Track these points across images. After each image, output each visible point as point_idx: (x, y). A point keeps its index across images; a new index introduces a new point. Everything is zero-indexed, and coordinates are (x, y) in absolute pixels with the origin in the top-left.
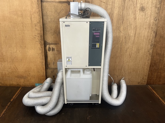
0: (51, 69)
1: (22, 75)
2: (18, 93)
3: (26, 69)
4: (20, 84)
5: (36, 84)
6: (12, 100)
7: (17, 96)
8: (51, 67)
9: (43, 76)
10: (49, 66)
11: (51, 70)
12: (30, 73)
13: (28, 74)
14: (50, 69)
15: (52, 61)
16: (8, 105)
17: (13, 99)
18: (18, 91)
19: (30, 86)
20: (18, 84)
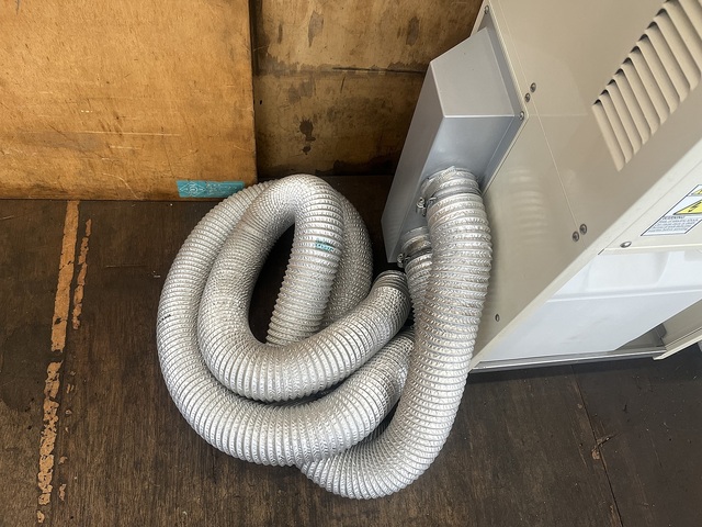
0: (293, 72)
1: (61, 128)
2: (77, 268)
3: (82, 83)
4: (54, 183)
5: (179, 183)
6: (58, 339)
7: (79, 295)
8: (293, 60)
9: (232, 135)
10: (276, 51)
11: (291, 80)
12: (120, 113)
13: (110, 121)
14: (278, 74)
15: (304, 9)
16: (53, 387)
17: (63, 324)
18: (69, 244)
19: (136, 197)
20: (38, 186)
